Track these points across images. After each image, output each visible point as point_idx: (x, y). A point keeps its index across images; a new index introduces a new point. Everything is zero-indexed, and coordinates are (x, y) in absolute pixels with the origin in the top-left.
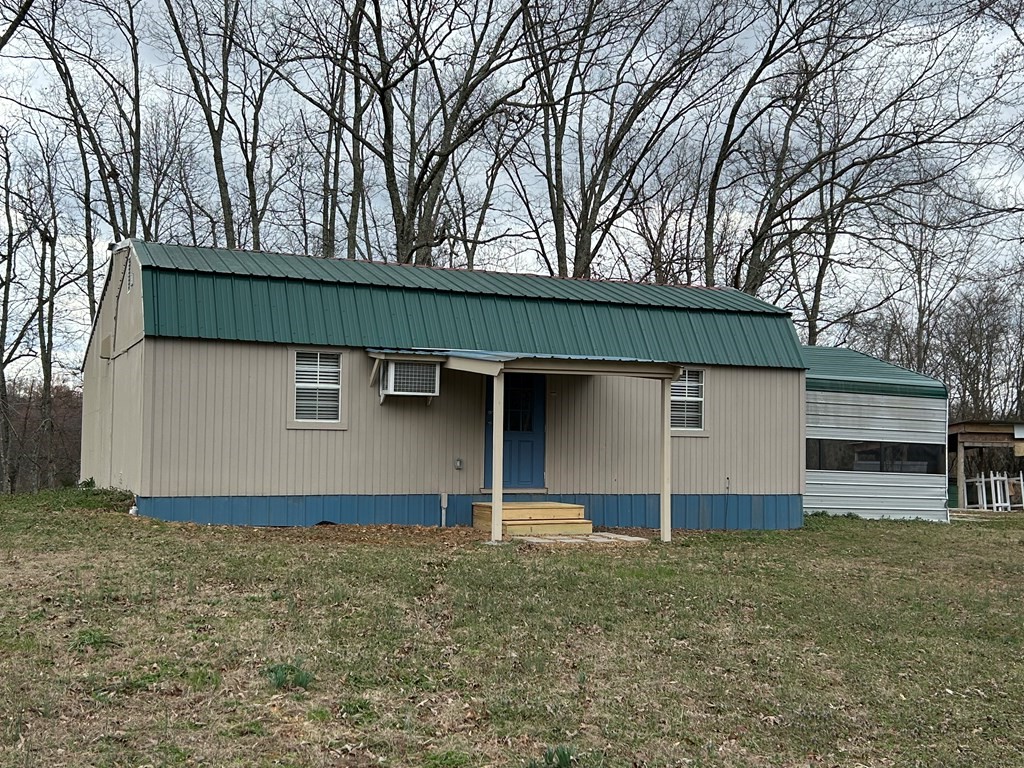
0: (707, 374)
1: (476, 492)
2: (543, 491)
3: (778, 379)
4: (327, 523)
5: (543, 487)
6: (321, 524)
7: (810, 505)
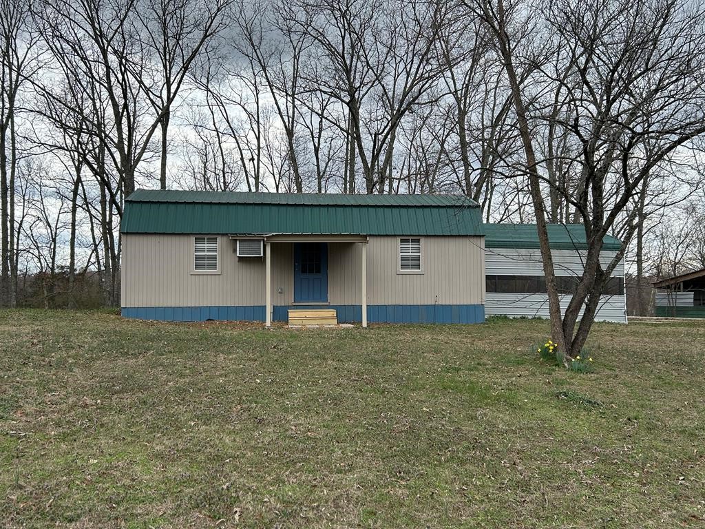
0: (422, 240)
1: (290, 304)
2: (328, 304)
3: (466, 242)
4: (211, 320)
5: (327, 301)
6: (207, 320)
7: (489, 312)
